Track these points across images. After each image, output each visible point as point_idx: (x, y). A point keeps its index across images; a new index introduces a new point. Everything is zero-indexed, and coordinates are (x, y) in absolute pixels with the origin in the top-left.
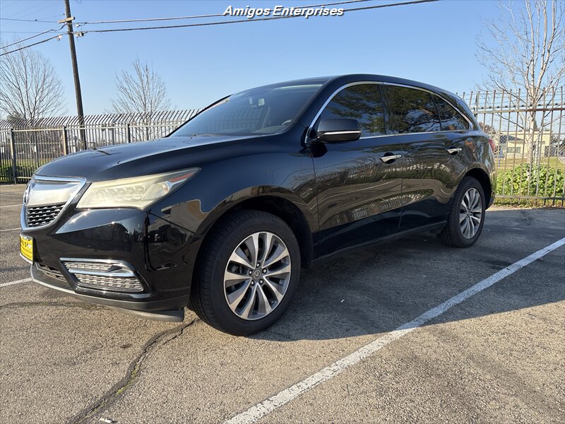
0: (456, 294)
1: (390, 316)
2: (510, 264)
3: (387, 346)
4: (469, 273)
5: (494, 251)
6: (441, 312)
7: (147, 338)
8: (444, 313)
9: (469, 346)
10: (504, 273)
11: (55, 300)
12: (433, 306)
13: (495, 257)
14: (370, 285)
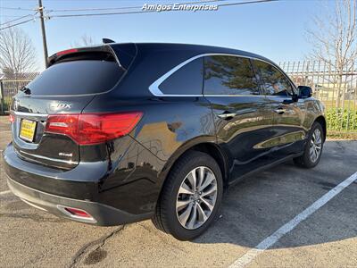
0: (301, 212)
1: (255, 230)
2: (335, 186)
3: (255, 259)
4: (308, 193)
5: (323, 174)
6: (292, 227)
7: (77, 249)
8: (295, 229)
9: (315, 260)
10: (333, 193)
11: (14, 212)
12: (286, 222)
13: (325, 179)
14: (240, 202)
